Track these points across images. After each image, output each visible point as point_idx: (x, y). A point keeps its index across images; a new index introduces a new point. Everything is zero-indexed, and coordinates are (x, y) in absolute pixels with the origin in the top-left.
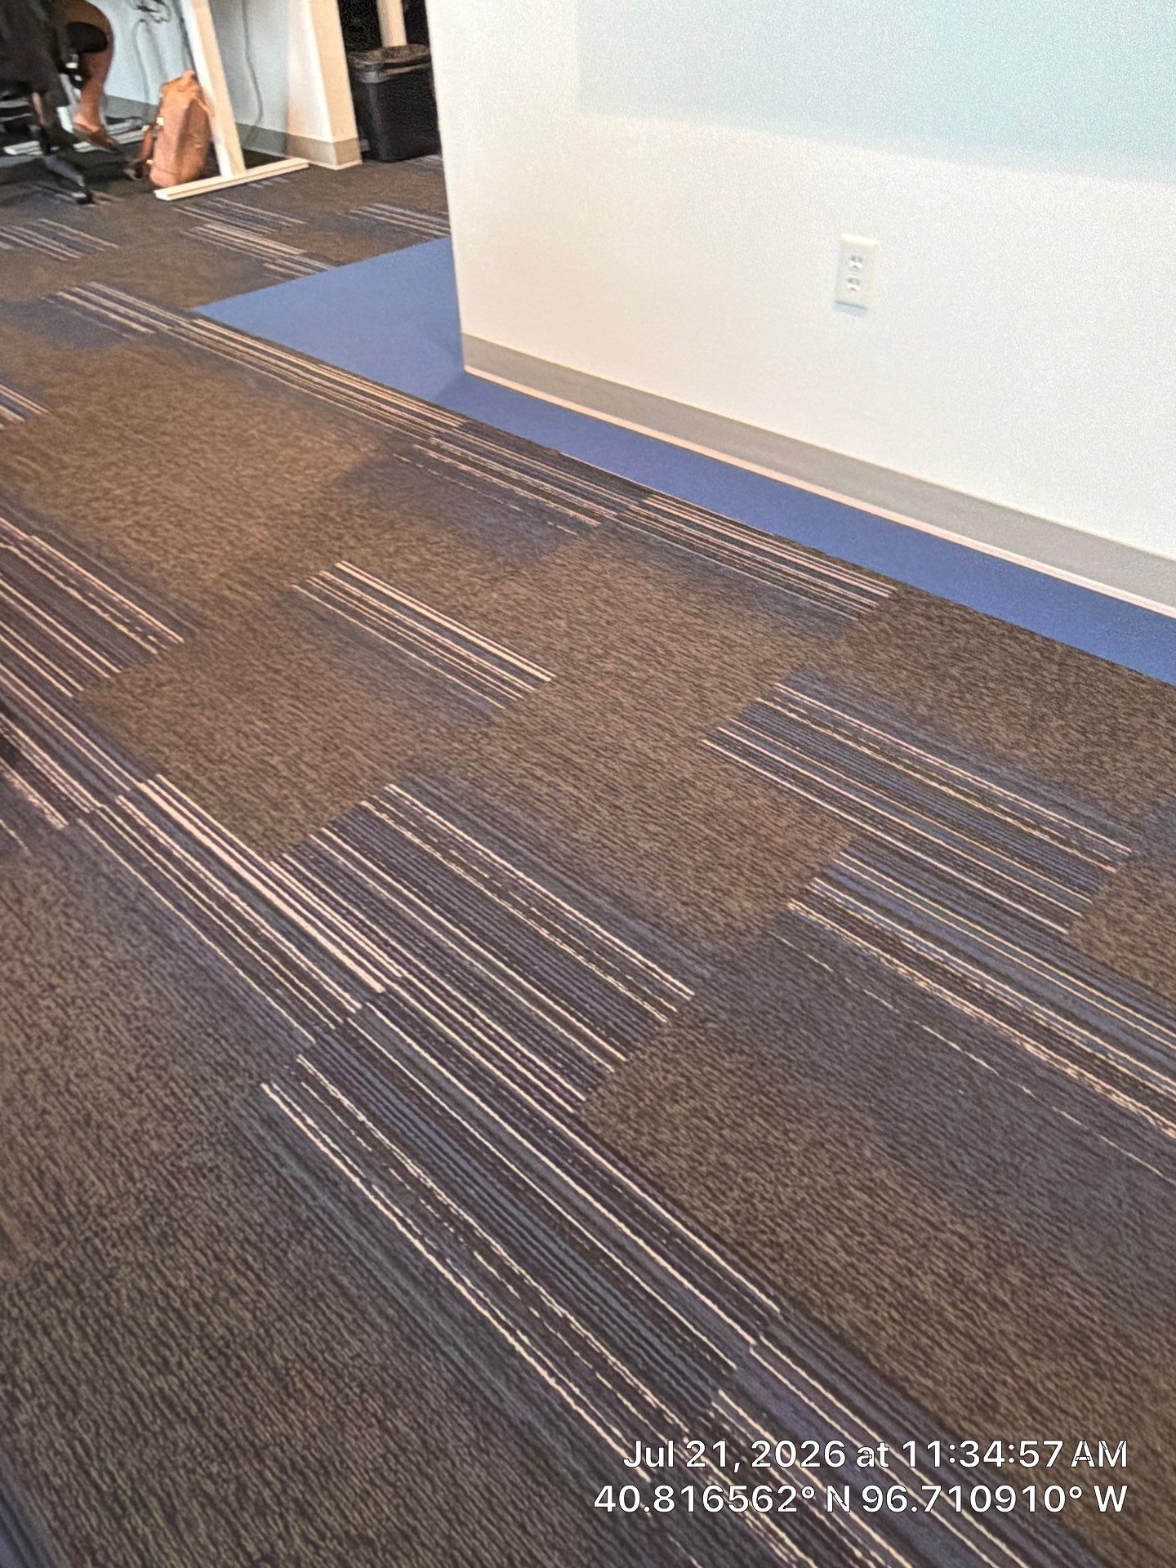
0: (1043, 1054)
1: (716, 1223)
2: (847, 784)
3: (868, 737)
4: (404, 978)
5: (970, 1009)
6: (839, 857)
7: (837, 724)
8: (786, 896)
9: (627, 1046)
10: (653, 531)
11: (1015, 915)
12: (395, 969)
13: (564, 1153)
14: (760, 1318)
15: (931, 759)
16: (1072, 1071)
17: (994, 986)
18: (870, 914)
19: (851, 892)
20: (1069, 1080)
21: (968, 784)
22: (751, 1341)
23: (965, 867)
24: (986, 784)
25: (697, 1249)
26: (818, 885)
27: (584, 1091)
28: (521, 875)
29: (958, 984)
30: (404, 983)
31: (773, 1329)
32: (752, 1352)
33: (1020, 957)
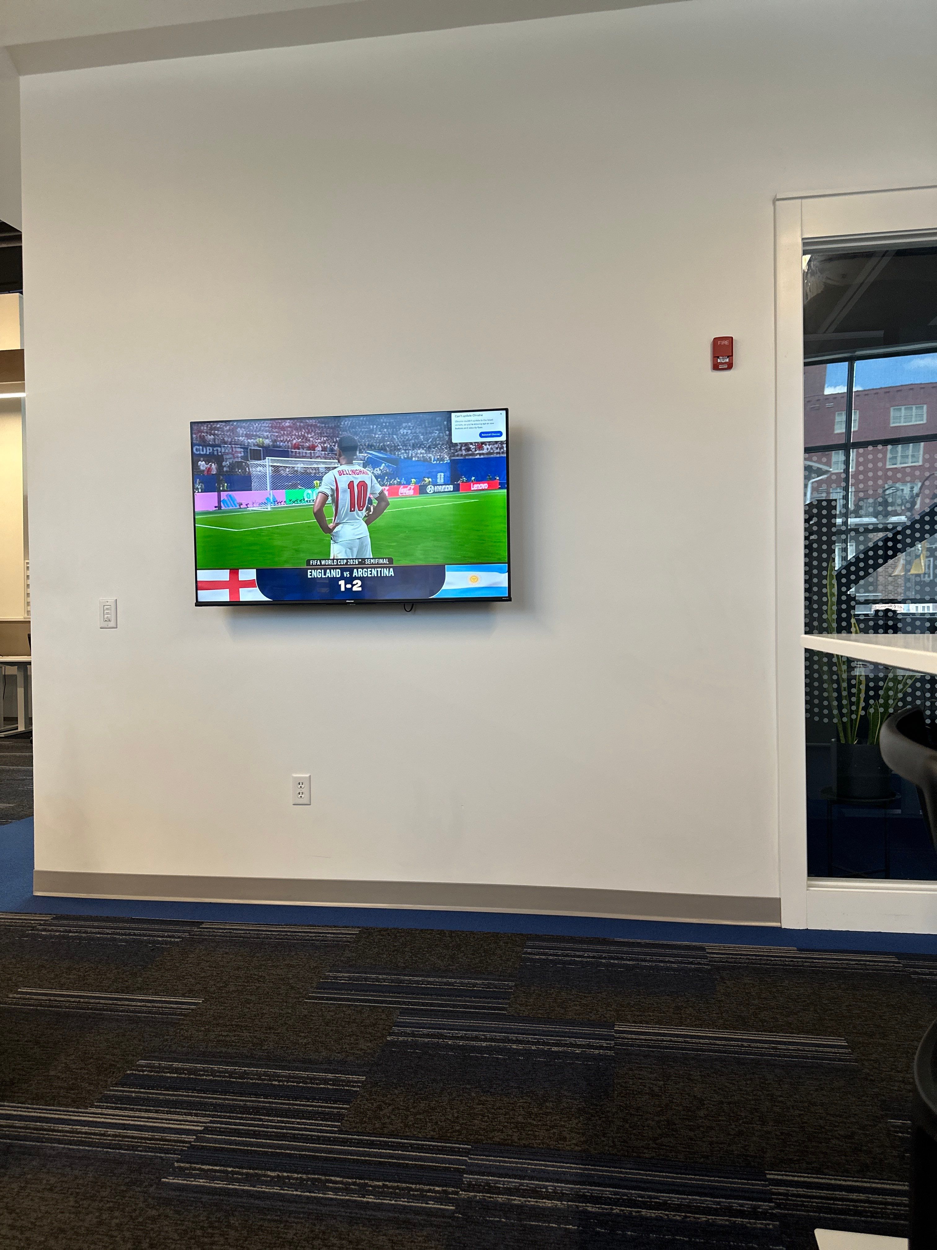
0: (521, 1047)
1: (427, 1135)
2: (385, 996)
3: (383, 979)
4: (211, 1120)
5: (484, 1044)
6: (400, 1019)
7: (366, 979)
8: (384, 1036)
9: (348, 1102)
10: (215, 936)
11: (484, 1013)
12: (203, 1120)
13: (344, 1142)
14: (465, 1152)
15: (416, 979)
16: (534, 1048)
17: (488, 1035)
18: (425, 1031)
19: (411, 1027)
20: (534, 1050)
21: (438, 982)
22: (466, 1158)
23: (454, 1006)
24: (445, 980)
25: (426, 1145)
26: (396, 1029)
27: (339, 1122)
28: (246, 1069)
29: (476, 1039)
30: (211, 1122)
31: (472, 1152)
32: (469, 1161)
33: (494, 1024)
